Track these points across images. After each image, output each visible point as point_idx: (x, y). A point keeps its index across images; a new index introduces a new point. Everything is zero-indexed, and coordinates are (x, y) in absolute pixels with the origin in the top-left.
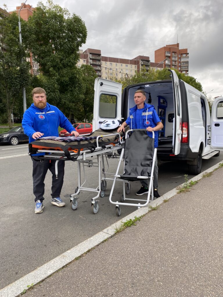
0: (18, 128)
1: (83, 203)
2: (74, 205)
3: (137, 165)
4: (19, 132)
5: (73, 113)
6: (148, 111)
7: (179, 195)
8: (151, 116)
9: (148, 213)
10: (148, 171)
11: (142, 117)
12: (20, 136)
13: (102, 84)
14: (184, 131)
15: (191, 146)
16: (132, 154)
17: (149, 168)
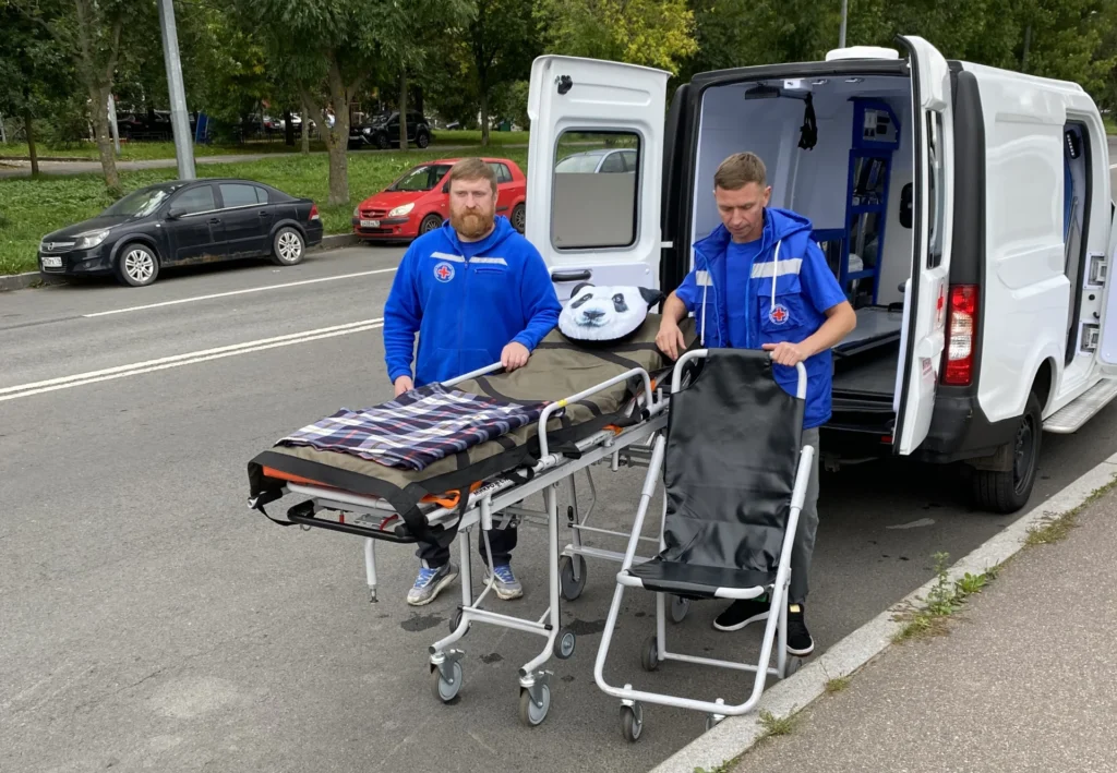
0: (152, 196)
1: (483, 664)
2: (447, 682)
3: (723, 517)
4: (156, 215)
5: (421, 84)
6: (781, 258)
7: (899, 650)
8: (792, 284)
9: (754, 747)
10: (769, 548)
11: (751, 287)
12: (166, 236)
13: (565, 85)
14: (956, 329)
15: (984, 398)
16: (699, 466)
17: (772, 531)
